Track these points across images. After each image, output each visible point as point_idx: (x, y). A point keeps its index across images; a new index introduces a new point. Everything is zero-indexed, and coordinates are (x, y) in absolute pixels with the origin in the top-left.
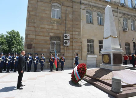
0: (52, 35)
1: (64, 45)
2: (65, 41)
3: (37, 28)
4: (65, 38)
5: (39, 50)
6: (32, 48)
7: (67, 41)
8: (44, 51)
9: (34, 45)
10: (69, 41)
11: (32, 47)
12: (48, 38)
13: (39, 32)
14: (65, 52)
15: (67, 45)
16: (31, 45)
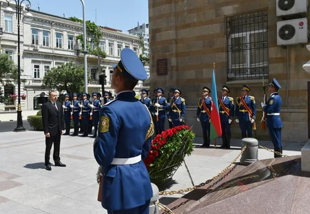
0: (229, 10)
1: (280, 41)
2: (280, 24)
3: (180, 3)
4: (280, 12)
5: (190, 74)
6: (169, 73)
7: (294, 23)
8: (204, 77)
9: (173, 61)
10: (305, 20)
11: (169, 68)
12: (216, 28)
13: (186, 14)
14: (292, 71)
15: (292, 41)
16: (166, 64)
